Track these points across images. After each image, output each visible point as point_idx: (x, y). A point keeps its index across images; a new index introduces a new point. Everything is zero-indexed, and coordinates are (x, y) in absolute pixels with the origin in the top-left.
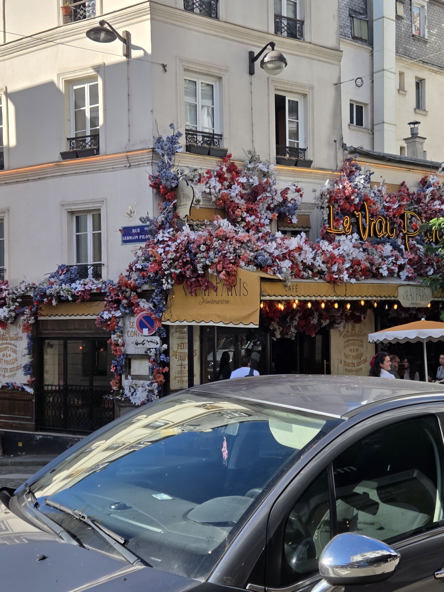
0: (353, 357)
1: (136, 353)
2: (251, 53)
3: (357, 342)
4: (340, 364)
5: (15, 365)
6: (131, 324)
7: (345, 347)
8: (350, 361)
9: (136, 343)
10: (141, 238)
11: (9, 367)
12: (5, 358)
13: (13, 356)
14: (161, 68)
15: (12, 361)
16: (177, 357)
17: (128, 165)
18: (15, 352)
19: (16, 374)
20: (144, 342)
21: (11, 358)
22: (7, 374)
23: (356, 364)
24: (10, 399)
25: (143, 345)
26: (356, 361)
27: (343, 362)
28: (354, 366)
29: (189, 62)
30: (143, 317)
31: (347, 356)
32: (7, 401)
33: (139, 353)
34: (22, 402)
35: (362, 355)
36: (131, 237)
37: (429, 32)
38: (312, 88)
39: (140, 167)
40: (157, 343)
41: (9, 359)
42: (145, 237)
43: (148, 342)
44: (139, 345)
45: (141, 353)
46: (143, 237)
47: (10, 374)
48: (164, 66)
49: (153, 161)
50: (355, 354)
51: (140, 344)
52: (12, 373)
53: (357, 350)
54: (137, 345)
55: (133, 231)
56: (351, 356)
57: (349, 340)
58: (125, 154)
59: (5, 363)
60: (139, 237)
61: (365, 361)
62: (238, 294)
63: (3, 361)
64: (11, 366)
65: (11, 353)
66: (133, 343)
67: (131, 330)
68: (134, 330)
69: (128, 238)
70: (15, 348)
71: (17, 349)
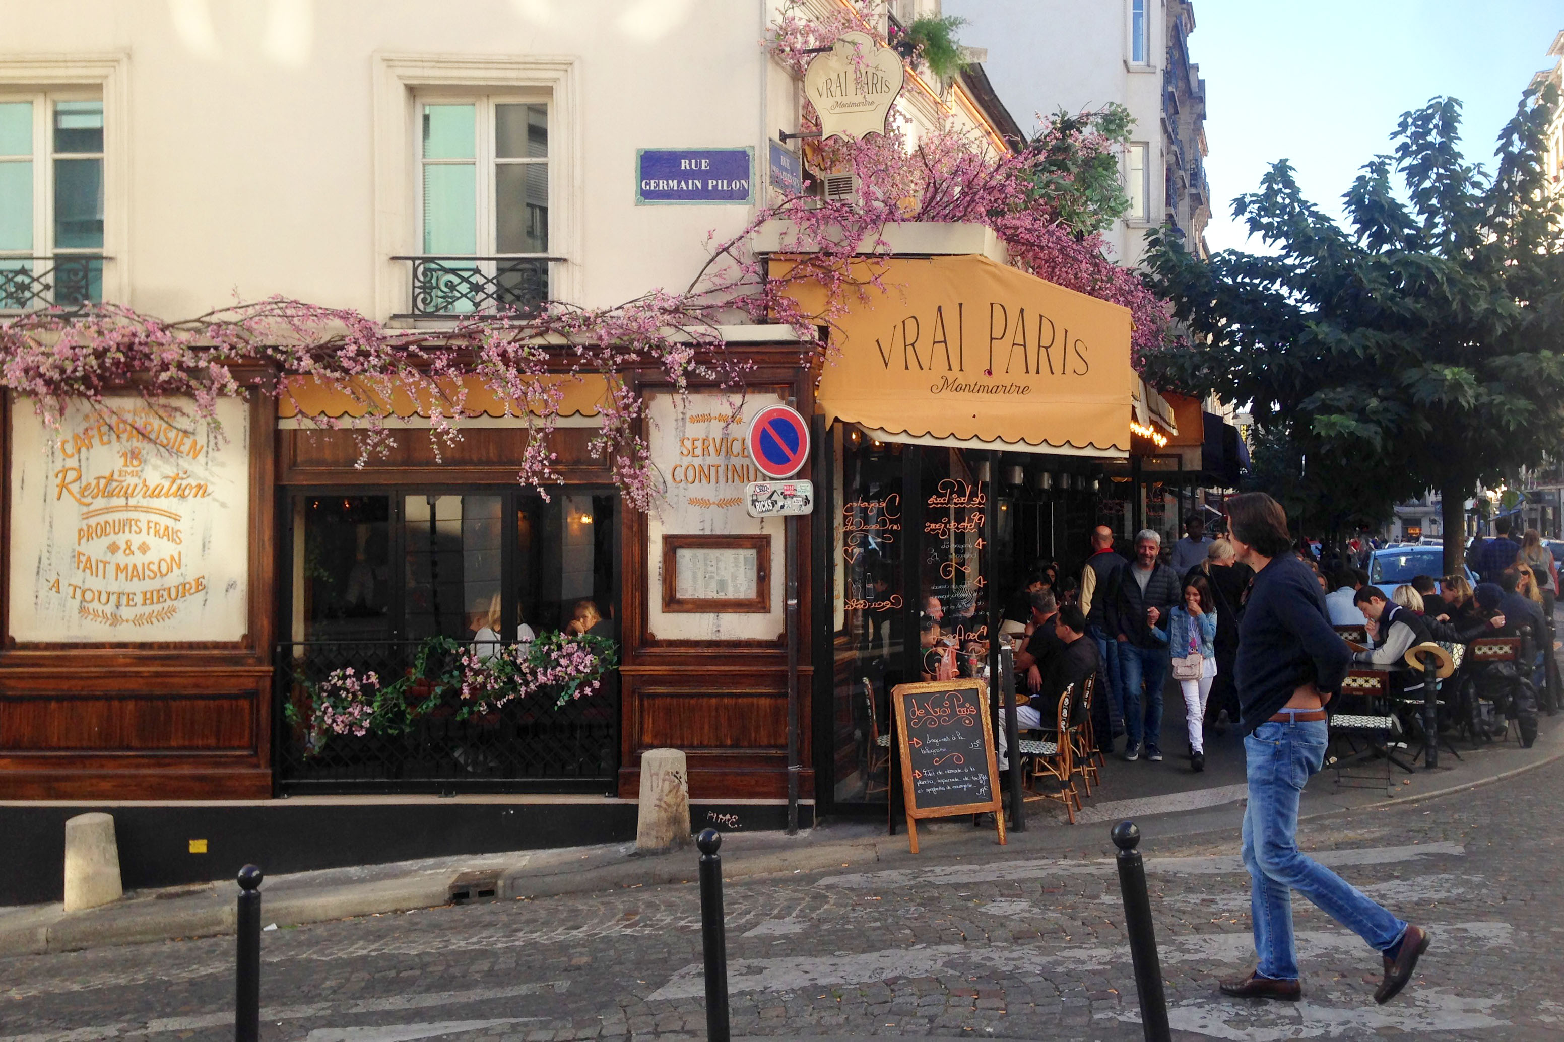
1: (708, 532)
5: (172, 580)
6: (688, 444)
10: (715, 187)
11: (136, 587)
12: (121, 559)
13: (164, 549)
15: (154, 567)
18: (171, 535)
19: (173, 610)
20: (774, 498)
21: (152, 556)
22: (126, 613)
24: (150, 698)
30: (769, 424)
32: (130, 706)
33: (718, 532)
34: (201, 703)
36: (673, 184)
40: (807, 501)
41: (138, 559)
42: (729, 185)
43: (785, 497)
45: (726, 533)
46: (722, 185)
47: (147, 609)
52: (157, 608)
55: (684, 164)
59: (122, 576)
60: (705, 185)
62: (1057, 368)
63: (111, 569)
64: (150, 585)
65: (151, 540)
66: (693, 502)
67: (686, 461)
68: (697, 462)
69: (662, 185)
70: (170, 522)
71: (178, 526)
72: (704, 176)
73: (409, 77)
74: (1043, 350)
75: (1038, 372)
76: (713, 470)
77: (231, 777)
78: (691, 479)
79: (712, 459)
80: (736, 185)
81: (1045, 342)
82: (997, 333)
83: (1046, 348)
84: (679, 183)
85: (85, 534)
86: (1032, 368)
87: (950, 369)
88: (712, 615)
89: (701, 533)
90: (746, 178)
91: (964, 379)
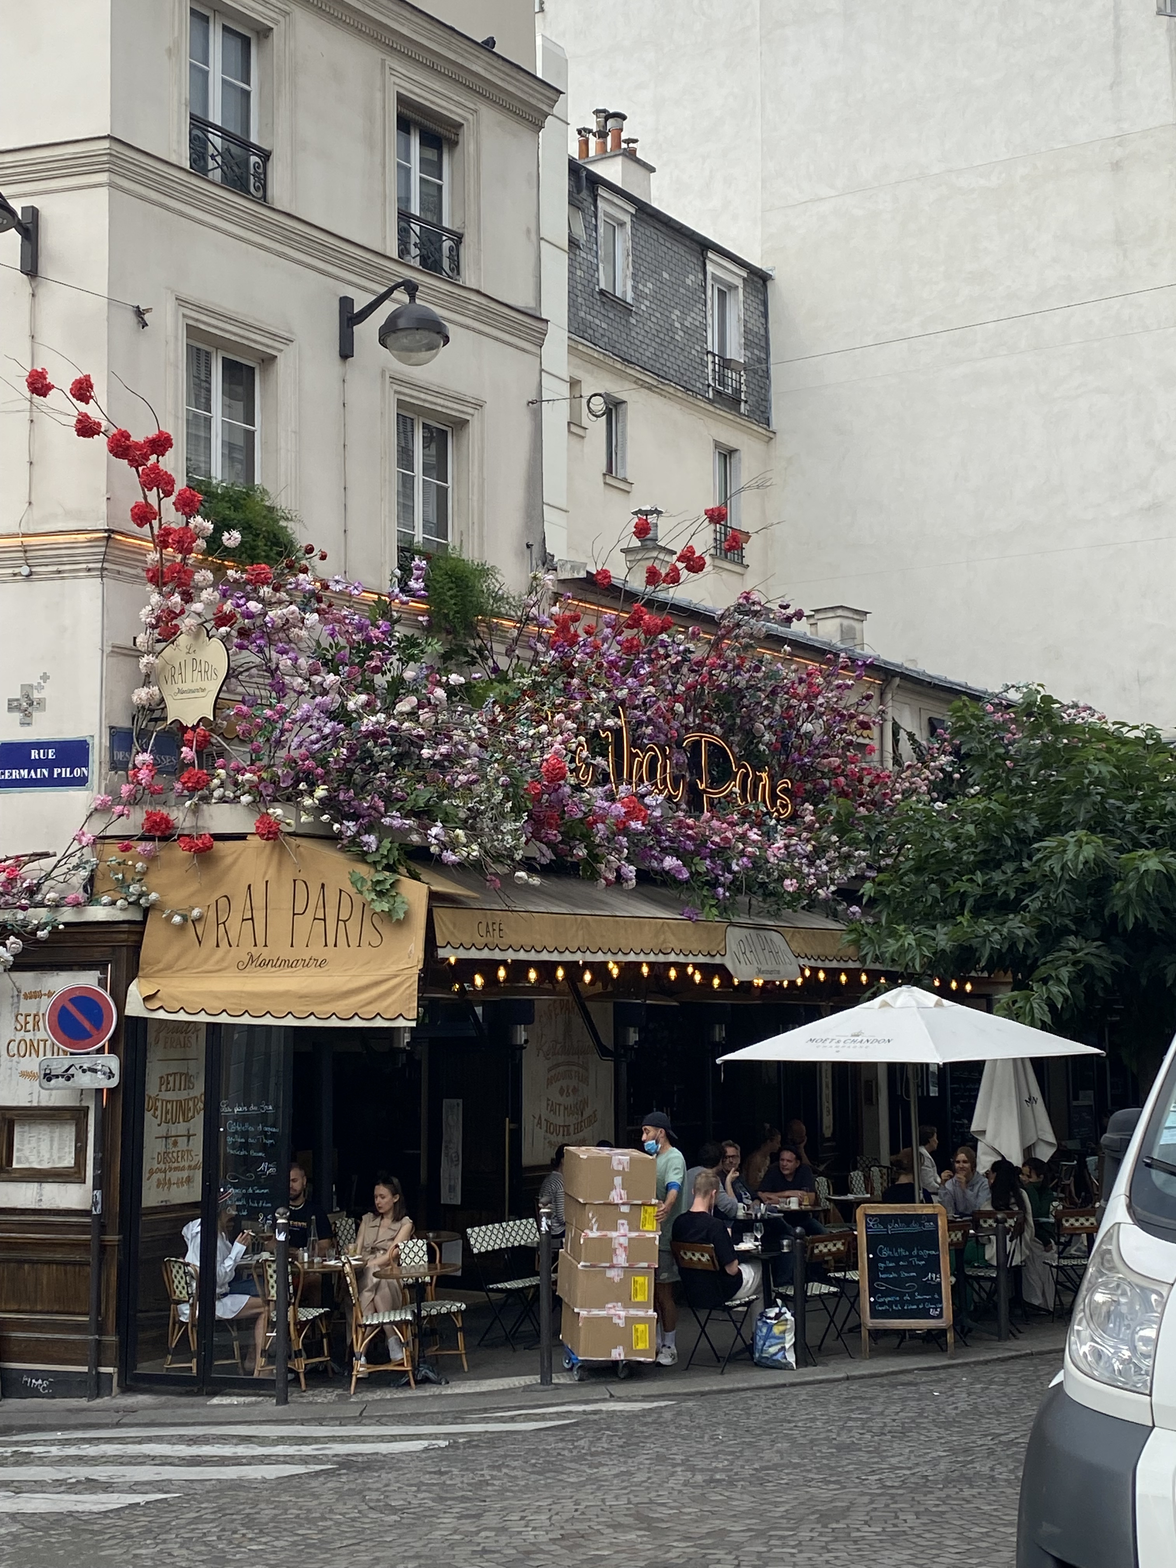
0: (565, 1108)
1: (35, 1104)
2: (346, 303)
3: (575, 1068)
4: (537, 1129)
6: (21, 1019)
7: (550, 1082)
8: (559, 1120)
9: (45, 1075)
10: (60, 774)
14: (132, 318)
16: (158, 1113)
17: (25, 570)
20: (70, 1072)
23: (572, 1129)
25: (68, 1079)
26: (572, 1120)
27: (544, 1123)
28: (569, 1134)
29: (200, 308)
30: (70, 1000)
31: (553, 1108)
33: (44, 1104)
35: (585, 1103)
36: (24, 773)
37: (635, 288)
38: (479, 406)
39: (63, 578)
40: (111, 1075)
42: (72, 772)
43: (84, 1071)
44: (53, 1082)
45: (51, 1104)
46: (66, 773)
48: (139, 313)
49: (106, 565)
50: (569, 1101)
51: (57, 1077)
53: (575, 1090)
54: (49, 1080)
55: (34, 754)
56: (562, 1108)
57: (558, 1065)
58: (17, 541)
60: (51, 773)
61: (592, 1119)
62: (354, 942)
66: (23, 1074)
67: (20, 1035)
68: (28, 1036)
69: (15, 774)
72: (50, 764)
74: (341, 923)
75: (335, 945)
76: (42, 1044)
78: (22, 1054)
79: (42, 1034)
80: (77, 772)
81: (344, 915)
82: (299, 908)
83: (345, 921)
84: (29, 773)
86: (331, 941)
87: (255, 945)
88: (36, 1185)
89: (29, 1105)
90: (86, 766)
91: (266, 954)
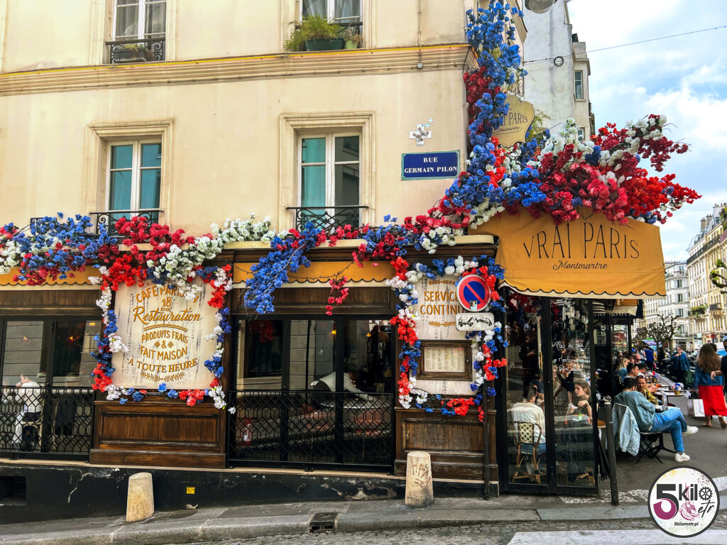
1: (439, 339)
5: (183, 360)
6: (428, 295)
9: (459, 323)
10: (440, 170)
11: (167, 363)
12: (160, 349)
13: (179, 345)
15: (175, 354)
17: (420, 65)
18: (183, 338)
19: (182, 374)
20: (472, 321)
21: (174, 348)
22: (162, 375)
24: (170, 416)
25: (471, 325)
32: (162, 420)
33: (444, 338)
34: (194, 420)
36: (420, 170)
39: (440, 70)
41: (168, 350)
42: (447, 169)
45: (448, 339)
46: (444, 169)
47: (171, 374)
49: (465, 63)
51: (465, 324)
52: (175, 373)
54: (461, 325)
55: (426, 160)
58: (417, 50)
59: (161, 358)
60: (435, 169)
62: (622, 255)
63: (156, 354)
64: (172, 362)
65: (174, 341)
66: (431, 323)
67: (428, 303)
68: (433, 304)
69: (414, 170)
70: (182, 332)
71: (186, 334)
72: (435, 165)
73: (296, 125)
74: (613, 246)
75: (611, 257)
76: (441, 307)
77: (206, 457)
78: (430, 312)
79: (441, 302)
80: (451, 169)
81: (615, 241)
82: (589, 237)
83: (615, 245)
84: (422, 170)
85: (145, 338)
86: (608, 254)
87: (563, 257)
88: (442, 382)
89: (436, 339)
90: (456, 165)
91: (571, 261)
